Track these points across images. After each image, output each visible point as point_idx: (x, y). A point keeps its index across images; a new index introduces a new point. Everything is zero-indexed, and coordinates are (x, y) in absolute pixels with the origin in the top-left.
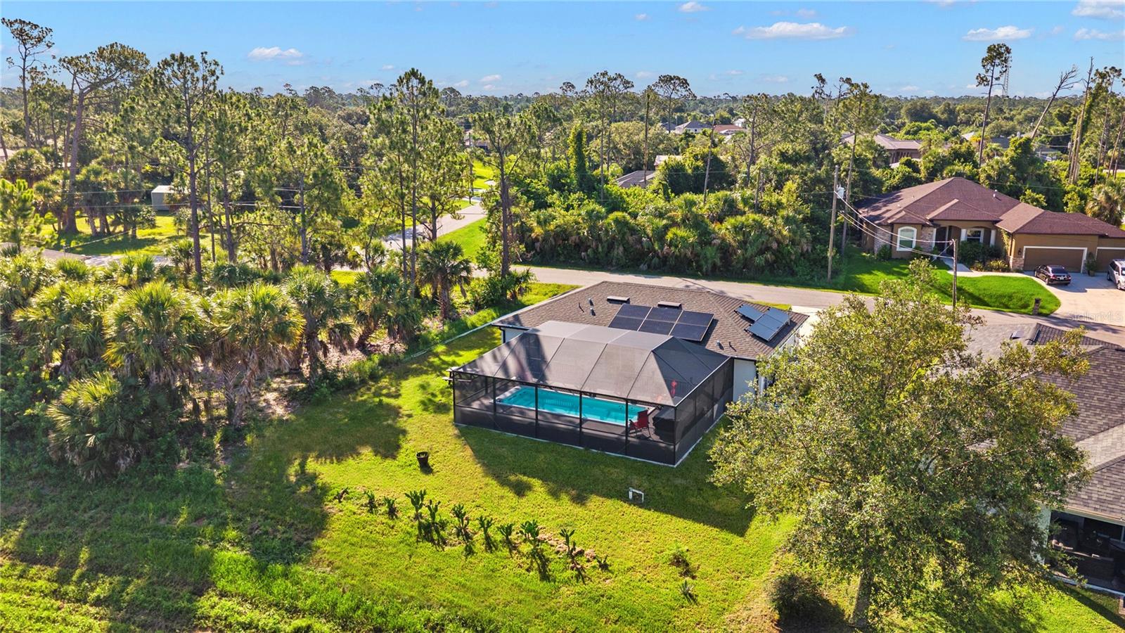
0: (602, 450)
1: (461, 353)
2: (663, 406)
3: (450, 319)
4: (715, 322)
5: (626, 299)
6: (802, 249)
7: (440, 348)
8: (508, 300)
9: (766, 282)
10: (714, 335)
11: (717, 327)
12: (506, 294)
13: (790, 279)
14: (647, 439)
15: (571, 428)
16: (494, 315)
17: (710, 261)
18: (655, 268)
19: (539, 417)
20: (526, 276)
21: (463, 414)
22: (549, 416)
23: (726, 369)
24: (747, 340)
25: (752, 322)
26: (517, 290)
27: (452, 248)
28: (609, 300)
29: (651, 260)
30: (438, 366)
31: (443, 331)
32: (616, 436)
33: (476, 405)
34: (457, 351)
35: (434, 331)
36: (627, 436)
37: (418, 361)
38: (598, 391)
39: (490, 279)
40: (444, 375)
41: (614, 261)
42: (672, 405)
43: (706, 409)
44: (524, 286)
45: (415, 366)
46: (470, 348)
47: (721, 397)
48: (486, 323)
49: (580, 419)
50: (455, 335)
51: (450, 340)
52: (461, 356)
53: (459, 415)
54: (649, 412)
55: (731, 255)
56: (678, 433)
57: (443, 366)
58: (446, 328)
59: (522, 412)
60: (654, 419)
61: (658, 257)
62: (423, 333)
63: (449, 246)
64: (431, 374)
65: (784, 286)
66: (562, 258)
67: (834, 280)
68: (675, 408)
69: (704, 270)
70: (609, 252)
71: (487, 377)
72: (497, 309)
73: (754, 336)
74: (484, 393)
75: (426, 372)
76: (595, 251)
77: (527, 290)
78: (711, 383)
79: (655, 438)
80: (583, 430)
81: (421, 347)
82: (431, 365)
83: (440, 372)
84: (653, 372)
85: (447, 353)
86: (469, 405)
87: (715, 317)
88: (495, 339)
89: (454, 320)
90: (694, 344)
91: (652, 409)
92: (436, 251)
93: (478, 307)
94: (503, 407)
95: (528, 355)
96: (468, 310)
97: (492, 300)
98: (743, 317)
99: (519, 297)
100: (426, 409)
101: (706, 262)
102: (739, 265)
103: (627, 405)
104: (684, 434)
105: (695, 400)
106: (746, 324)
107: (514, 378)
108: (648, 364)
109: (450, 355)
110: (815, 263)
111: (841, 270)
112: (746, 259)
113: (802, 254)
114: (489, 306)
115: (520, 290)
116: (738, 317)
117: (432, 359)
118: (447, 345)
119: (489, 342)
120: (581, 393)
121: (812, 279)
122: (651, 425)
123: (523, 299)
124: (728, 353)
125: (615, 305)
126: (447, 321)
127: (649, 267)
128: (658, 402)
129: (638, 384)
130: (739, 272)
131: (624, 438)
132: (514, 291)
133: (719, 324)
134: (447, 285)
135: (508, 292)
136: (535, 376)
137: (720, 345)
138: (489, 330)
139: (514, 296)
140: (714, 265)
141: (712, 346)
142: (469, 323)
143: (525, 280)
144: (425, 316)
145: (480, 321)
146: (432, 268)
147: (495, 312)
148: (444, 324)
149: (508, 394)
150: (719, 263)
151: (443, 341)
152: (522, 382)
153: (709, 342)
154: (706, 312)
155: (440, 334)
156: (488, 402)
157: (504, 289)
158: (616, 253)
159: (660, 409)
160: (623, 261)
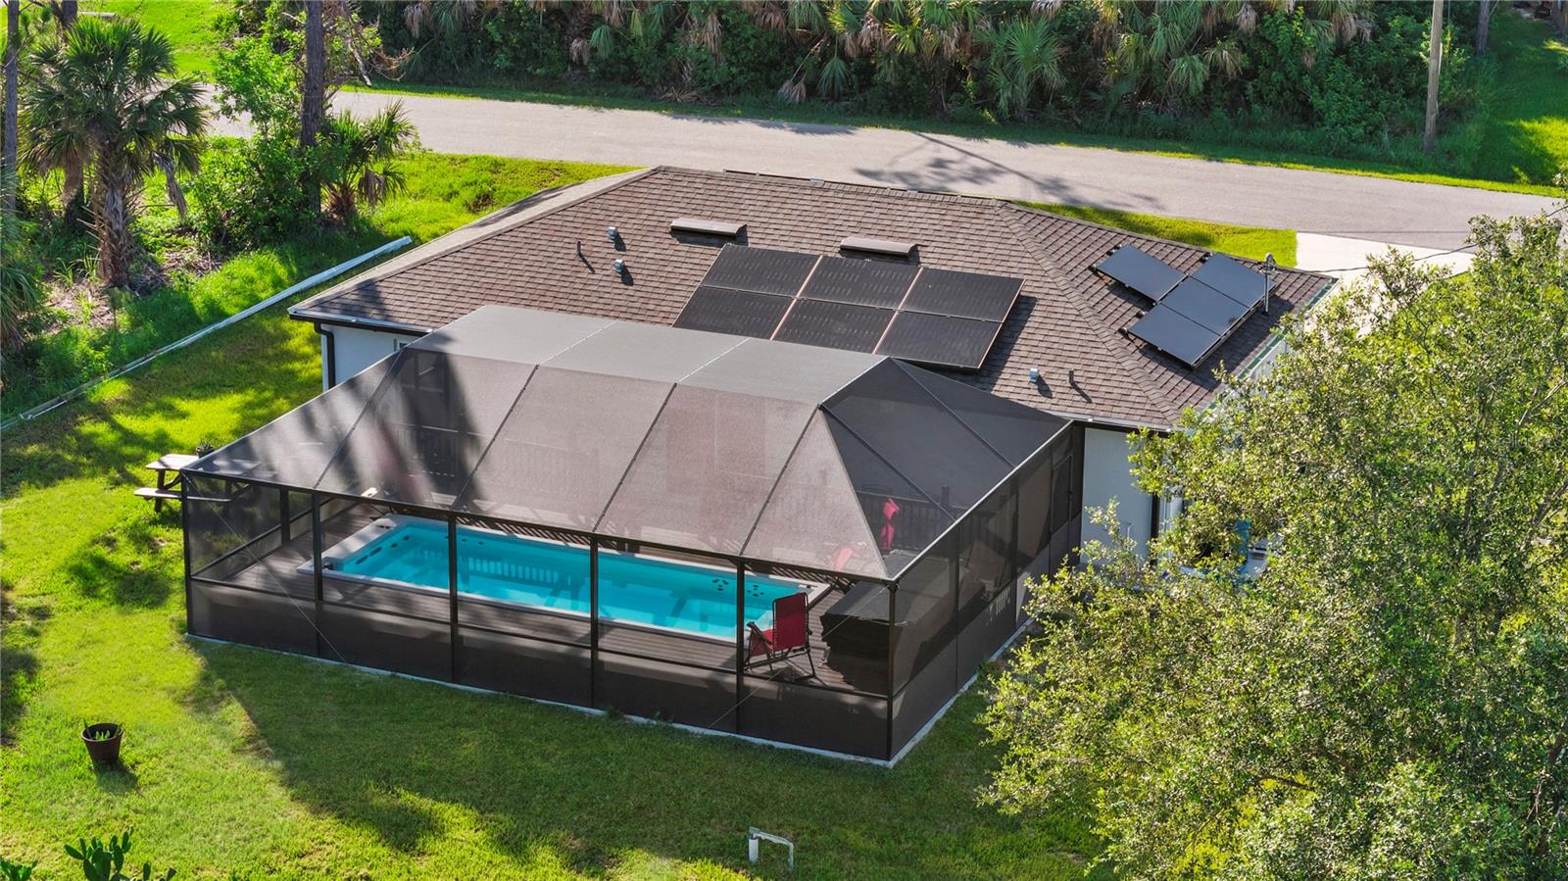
0: (665, 717)
1: (183, 405)
2: (855, 579)
3: (133, 287)
4: (1023, 307)
5: (731, 228)
6: (1341, 34)
7: (112, 390)
8: (327, 223)
9: (1216, 146)
10: (1021, 348)
11: (1031, 323)
12: (319, 198)
13: (1297, 136)
14: (802, 681)
15: (562, 649)
16: (282, 271)
17: (1023, 74)
18: (834, 96)
19: (462, 616)
20: (386, 135)
21: (217, 608)
22: (489, 613)
23: (1057, 458)
24: (1128, 364)
25: (1146, 302)
26: (354, 184)
27: (135, 44)
28: (677, 232)
29: (821, 66)
30: (113, 450)
31: (114, 329)
32: (705, 674)
33: (251, 578)
34: (167, 400)
35: (86, 332)
36: (740, 673)
37: (44, 431)
38: (646, 534)
39: (263, 145)
40: (138, 483)
41: (688, 69)
42: (882, 575)
43: (990, 586)
44: (378, 168)
45: (32, 449)
46: (208, 388)
47: (1041, 547)
48: (258, 301)
49: (594, 622)
50: (155, 345)
51: (140, 362)
52: (184, 415)
53: (201, 608)
54: (811, 598)
55: (1098, 52)
56: (901, 658)
57: (128, 450)
58: (123, 319)
59: (402, 601)
60: (826, 620)
61: (843, 55)
62: (48, 335)
63: (126, 39)
64: (93, 475)
65: (1276, 161)
66: (502, 61)
67: (1447, 142)
68: (892, 587)
69: (1003, 103)
70: (668, 37)
71: (285, 490)
72: (289, 248)
73: (1151, 351)
74: (278, 541)
75: (72, 472)
76: (620, 37)
77: (392, 182)
78: (1009, 508)
79: (829, 677)
80: (603, 657)
81: (47, 386)
82: (87, 446)
83: (121, 471)
84: (824, 474)
85: (135, 404)
86: (229, 577)
87: (1026, 290)
88: (293, 356)
89: (146, 291)
90: (956, 383)
91: (820, 588)
92: (83, 59)
93: (223, 243)
94: (341, 584)
95: (416, 417)
96: (190, 255)
97: (272, 221)
98: (1120, 288)
99: (363, 209)
100: (90, 592)
101: (1011, 77)
102: (1124, 88)
103: (741, 578)
104: (919, 664)
105: (955, 559)
106: (1125, 312)
107: (371, 492)
108: (806, 449)
109: (146, 413)
110: (1384, 81)
111: (1473, 105)
112: (1148, 66)
113: (1341, 49)
114: (260, 243)
115: (366, 182)
116: (1100, 288)
117: (87, 428)
118: (131, 377)
119: (273, 368)
120: (596, 540)
121: (1372, 134)
122: (816, 639)
123: (378, 214)
124: (1066, 408)
125: (699, 249)
126: (125, 296)
127: (812, 90)
128: (839, 566)
129: (777, 512)
130: (1124, 109)
131: (732, 679)
132: (345, 188)
133: (1037, 315)
134: (122, 171)
135: (325, 191)
136: (442, 486)
137: (1039, 381)
138: (268, 325)
139: (344, 205)
140: (1039, 87)
141: (1013, 385)
142: (198, 302)
143: (385, 151)
144: (48, 277)
145: (235, 292)
146: (72, 114)
147: (284, 260)
148: (115, 305)
149: (353, 544)
150: (1054, 77)
151: (117, 366)
152: (399, 504)
153: (1006, 373)
154: (998, 271)
155: (104, 341)
156: (292, 567)
157: (312, 181)
158: (693, 41)
159: (845, 589)
160: (720, 72)
